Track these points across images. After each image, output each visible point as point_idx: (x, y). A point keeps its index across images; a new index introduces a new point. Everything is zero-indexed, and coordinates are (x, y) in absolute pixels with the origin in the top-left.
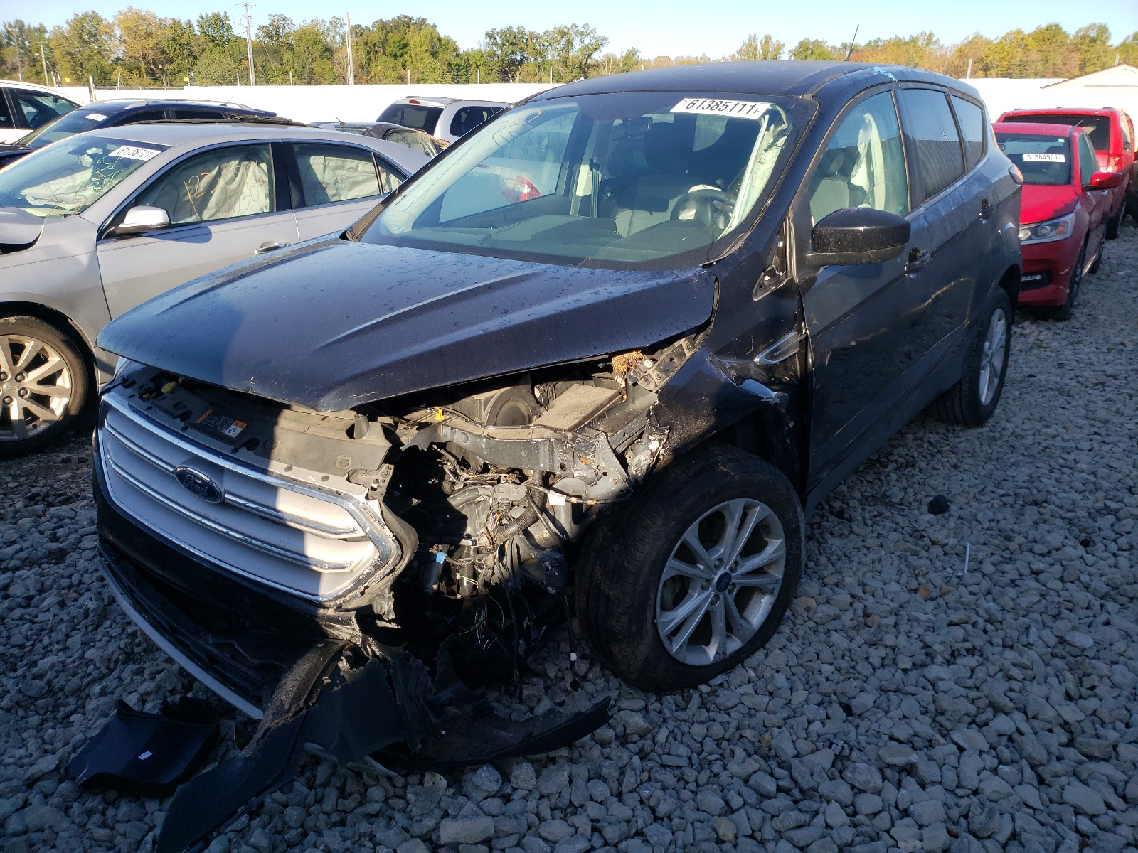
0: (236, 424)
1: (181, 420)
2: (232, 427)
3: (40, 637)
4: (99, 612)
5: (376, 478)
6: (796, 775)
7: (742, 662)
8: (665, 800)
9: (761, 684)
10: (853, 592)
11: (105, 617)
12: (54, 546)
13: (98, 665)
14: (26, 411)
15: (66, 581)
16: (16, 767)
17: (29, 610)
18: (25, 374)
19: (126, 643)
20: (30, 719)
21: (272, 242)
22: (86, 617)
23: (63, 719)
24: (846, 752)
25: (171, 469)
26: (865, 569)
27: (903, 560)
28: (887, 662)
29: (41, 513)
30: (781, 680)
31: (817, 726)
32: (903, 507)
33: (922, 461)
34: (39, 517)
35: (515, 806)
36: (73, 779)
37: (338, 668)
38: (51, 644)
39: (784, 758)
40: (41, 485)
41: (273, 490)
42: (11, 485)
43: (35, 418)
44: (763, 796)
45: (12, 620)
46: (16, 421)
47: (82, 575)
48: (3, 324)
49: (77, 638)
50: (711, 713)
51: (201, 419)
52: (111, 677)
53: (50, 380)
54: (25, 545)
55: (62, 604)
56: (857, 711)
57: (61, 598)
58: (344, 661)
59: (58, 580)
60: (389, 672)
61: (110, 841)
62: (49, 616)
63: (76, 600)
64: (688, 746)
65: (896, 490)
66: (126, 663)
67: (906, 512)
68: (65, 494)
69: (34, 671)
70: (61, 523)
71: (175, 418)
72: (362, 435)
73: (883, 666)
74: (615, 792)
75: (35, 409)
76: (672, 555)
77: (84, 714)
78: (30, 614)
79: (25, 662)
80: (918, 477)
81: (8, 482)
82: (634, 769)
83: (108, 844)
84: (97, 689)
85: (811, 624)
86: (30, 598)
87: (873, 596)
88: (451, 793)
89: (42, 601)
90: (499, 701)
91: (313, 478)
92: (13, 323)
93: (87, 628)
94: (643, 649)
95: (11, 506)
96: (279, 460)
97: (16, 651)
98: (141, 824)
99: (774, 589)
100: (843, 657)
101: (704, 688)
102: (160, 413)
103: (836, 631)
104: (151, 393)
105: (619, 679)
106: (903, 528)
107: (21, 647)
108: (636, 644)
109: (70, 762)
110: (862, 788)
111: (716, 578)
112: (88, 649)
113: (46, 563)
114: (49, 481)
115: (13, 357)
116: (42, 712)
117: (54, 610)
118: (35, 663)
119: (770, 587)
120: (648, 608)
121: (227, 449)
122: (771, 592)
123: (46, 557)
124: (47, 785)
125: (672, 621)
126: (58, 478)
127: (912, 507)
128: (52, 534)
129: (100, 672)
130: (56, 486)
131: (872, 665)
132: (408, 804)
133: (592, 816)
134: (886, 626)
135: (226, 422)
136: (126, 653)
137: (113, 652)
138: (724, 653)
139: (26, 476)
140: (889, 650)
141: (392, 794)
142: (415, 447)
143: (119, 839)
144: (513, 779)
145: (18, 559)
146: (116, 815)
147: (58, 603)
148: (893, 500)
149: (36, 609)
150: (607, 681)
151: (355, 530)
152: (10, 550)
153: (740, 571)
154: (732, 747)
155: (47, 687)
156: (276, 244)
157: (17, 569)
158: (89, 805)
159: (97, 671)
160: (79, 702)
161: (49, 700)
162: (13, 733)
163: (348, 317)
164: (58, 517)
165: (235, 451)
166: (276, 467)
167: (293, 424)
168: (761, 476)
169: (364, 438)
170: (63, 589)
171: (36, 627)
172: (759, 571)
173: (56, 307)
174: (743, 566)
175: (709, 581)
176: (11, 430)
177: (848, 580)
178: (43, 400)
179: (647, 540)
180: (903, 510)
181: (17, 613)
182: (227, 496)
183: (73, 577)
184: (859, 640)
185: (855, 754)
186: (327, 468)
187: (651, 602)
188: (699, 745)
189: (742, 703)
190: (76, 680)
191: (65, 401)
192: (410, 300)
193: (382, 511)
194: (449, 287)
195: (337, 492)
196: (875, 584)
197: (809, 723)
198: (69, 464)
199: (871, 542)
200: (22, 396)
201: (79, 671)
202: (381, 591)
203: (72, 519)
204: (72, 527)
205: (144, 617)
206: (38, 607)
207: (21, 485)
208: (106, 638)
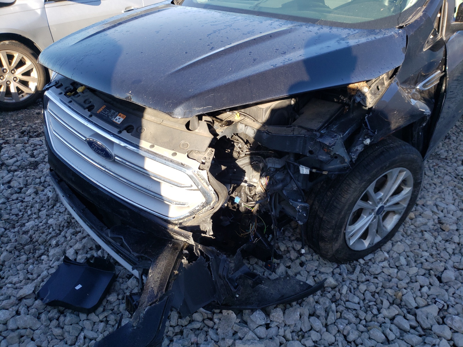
0: (120, 116)
1: (89, 111)
2: (118, 117)
3: (27, 210)
4: (54, 198)
5: (205, 156)
6: (419, 319)
7: (380, 248)
8: (352, 332)
9: (391, 261)
10: (433, 210)
11: (57, 201)
12: (33, 159)
13: (54, 228)
14: (18, 88)
15: (38, 181)
16: (13, 289)
17: (21, 195)
18: (15, 70)
19: (67, 217)
20: (21, 257)
21: (130, 7)
22: (48, 201)
23: (38, 258)
24: (446, 308)
25: (84, 139)
26: (436, 196)
27: (454, 192)
28: (456, 251)
29: (27, 142)
30: (403, 261)
31: (425, 289)
32: (447, 161)
33: (454, 136)
34: (26, 143)
35: (273, 331)
36: (42, 299)
37: (182, 263)
38: (32, 214)
39: (410, 307)
40: (27, 126)
41: (143, 158)
42: (13, 125)
43: (22, 92)
44: (403, 331)
45: (13, 200)
46: (13, 93)
47: (46, 177)
48: (2, 44)
49: (44, 213)
50: (367, 276)
51: (100, 111)
52: (61, 236)
53: (27, 73)
54: (19, 158)
55: (36, 193)
56: (444, 280)
57: (36, 190)
58: (185, 259)
59: (34, 179)
60: (209, 264)
61: (62, 336)
62: (30, 199)
63: (43, 191)
64: (358, 296)
65: (442, 151)
66: (68, 227)
67: (450, 164)
68: (38, 131)
69: (24, 229)
70: (36, 148)
71: (85, 109)
72: (195, 129)
73: (454, 253)
74: (324, 324)
75: (22, 87)
76: (360, 199)
77: (48, 256)
78: (21, 197)
79: (19, 224)
80: (453, 145)
81: (11, 123)
82: (333, 312)
83: (61, 338)
84: (54, 242)
85: (413, 227)
86: (21, 189)
87: (442, 211)
88: (238, 322)
89: (27, 191)
90: (256, 263)
91: (167, 153)
92: (7, 44)
93: (49, 206)
94: (337, 245)
95: (12, 136)
96: (146, 141)
97: (14, 217)
98: (77, 326)
99: (401, 212)
100: (432, 246)
101: (361, 261)
102: (77, 105)
103: (426, 231)
104: (71, 92)
105: (318, 255)
106: (450, 173)
107: (17, 215)
108: (334, 243)
109: (40, 288)
110: (457, 330)
111: (377, 208)
112: (50, 218)
113: (29, 168)
114: (30, 124)
115: (9, 61)
116: (28, 253)
117: (33, 196)
118: (24, 225)
119: (400, 211)
120: (343, 226)
121: (115, 131)
122: (400, 214)
123: (29, 165)
124: (28, 302)
125: (352, 231)
126: (34, 122)
127: (452, 161)
128: (31, 153)
129: (56, 232)
130: (33, 127)
131: (448, 253)
132: (215, 323)
133: (314, 340)
134: (453, 230)
135: (114, 113)
136: (68, 222)
137: (62, 222)
138: (372, 244)
139: (20, 120)
140: (457, 245)
141: (206, 317)
142: (225, 137)
143: (66, 335)
144: (271, 316)
145: (16, 166)
146: (64, 321)
147: (34, 192)
148: (442, 157)
149: (24, 194)
150: (312, 256)
151: (191, 186)
152: (11, 161)
153: (388, 204)
154: (381, 298)
155: (30, 239)
156: (133, 8)
157: (15, 171)
158: (51, 315)
159: (54, 232)
160: (46, 248)
161: (31, 246)
162: (12, 266)
163: (186, 53)
164: (34, 144)
165: (120, 132)
166: (144, 144)
167: (153, 118)
168: (412, 156)
169: (196, 131)
170: (37, 184)
171: (24, 204)
172: (397, 204)
173: (27, 36)
174: (390, 201)
175: (373, 210)
176: (11, 97)
177: (429, 203)
178: (25, 83)
179: (349, 192)
180: (447, 163)
181: (15, 196)
182: (116, 158)
183: (42, 178)
184: (440, 238)
185: (451, 310)
186: (176, 148)
187: (345, 223)
188: (362, 295)
189: (383, 272)
190: (44, 236)
191: (36, 84)
192: (223, 44)
193: (208, 177)
194: (245, 35)
195: (182, 164)
196: (442, 205)
197: (422, 287)
198: (39, 115)
199: (436, 181)
200: (15, 81)
201: (45, 231)
202: (205, 219)
203: (41, 145)
204: (41, 150)
205: (75, 210)
206: (25, 193)
207: (17, 125)
208: (57, 214)
